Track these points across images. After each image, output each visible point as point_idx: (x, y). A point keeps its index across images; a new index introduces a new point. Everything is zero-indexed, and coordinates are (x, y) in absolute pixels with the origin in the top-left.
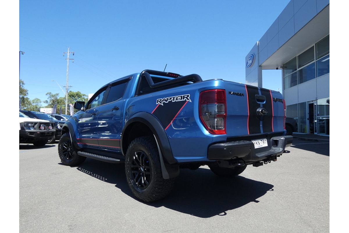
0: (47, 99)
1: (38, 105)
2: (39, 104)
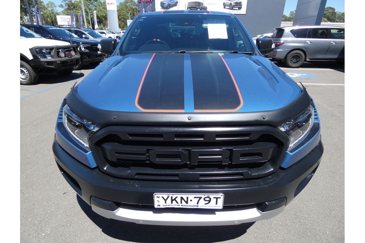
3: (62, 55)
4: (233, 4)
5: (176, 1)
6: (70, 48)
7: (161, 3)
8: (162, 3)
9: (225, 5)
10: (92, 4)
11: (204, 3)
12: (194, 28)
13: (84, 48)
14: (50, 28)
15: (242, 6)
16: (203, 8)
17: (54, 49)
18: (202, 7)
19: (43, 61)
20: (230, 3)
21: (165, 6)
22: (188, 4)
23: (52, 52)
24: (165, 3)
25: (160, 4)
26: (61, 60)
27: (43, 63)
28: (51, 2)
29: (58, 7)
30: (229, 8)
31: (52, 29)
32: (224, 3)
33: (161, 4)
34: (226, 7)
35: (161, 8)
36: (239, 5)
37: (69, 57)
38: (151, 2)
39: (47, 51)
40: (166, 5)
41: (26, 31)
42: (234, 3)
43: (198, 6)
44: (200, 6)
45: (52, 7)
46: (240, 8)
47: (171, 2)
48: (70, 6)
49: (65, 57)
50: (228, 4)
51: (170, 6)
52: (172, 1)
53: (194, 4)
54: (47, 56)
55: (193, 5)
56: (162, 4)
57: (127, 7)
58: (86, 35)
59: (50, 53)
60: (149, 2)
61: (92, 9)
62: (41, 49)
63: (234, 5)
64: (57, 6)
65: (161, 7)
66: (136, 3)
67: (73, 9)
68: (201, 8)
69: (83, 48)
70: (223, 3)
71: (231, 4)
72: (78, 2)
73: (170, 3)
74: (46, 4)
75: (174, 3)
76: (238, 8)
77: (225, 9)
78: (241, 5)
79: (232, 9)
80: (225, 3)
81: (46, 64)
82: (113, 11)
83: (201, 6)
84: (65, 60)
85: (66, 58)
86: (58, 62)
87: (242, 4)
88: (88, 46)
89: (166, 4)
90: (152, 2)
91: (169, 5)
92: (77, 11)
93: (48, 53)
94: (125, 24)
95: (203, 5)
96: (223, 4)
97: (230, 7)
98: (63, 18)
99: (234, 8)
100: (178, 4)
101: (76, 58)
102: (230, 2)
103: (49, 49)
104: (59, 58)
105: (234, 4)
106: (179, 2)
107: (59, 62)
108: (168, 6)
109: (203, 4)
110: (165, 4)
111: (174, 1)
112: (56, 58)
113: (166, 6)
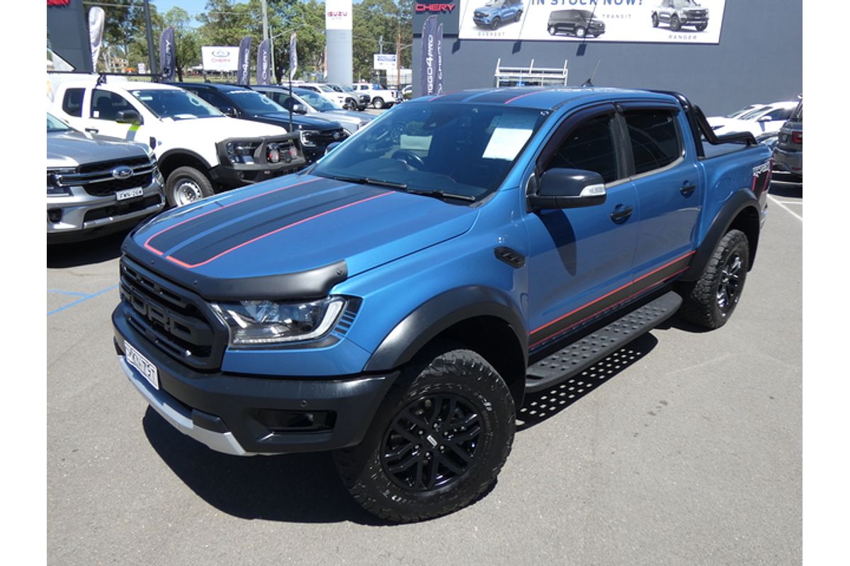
0: (203, 11)
1: (182, 27)
2: (184, 24)
3: (275, 156)
4: (681, 15)
5: (516, 9)
6: (287, 141)
7: (476, 13)
8: (478, 14)
9: (656, 19)
10: (280, 11)
11: (595, 14)
12: (564, 79)
13: (307, 139)
14: (232, 92)
15: (709, 22)
16: (593, 26)
17: (262, 144)
18: (589, 24)
19: (239, 171)
20: (672, 13)
21: (486, 21)
22: (551, 16)
23: (256, 151)
24: (486, 13)
25: (473, 15)
26: (273, 168)
27: (238, 173)
28: (178, 9)
29: (195, 19)
30: (668, 25)
31: (236, 94)
32: (655, 13)
33: (476, 16)
34: (661, 24)
35: (475, 28)
36: (699, 18)
37: (286, 162)
38: (448, 12)
39: (247, 148)
40: (488, 18)
41: (193, 100)
42: (686, 13)
43: (578, 20)
44: (585, 20)
45: (180, 20)
46: (701, 28)
47: (503, 11)
48: (224, 16)
49: (279, 161)
50: (668, 16)
51: (498, 22)
52: (507, 10)
53: (567, 16)
54: (245, 158)
55: (566, 19)
56: (480, 20)
57: (371, 17)
58: (300, 105)
59: (252, 153)
60: (445, 12)
61: (279, 24)
62: (235, 143)
63: (682, 19)
64: (191, 19)
65: (475, 25)
66: (395, 6)
67: (232, 25)
68: (586, 27)
69: (304, 139)
70: (652, 14)
71: (675, 15)
72: (245, 8)
73: (500, 14)
74: (166, 13)
75: (512, 13)
76: (697, 26)
77: (656, 29)
78: (706, 20)
79: (679, 29)
80: (658, 13)
81: (242, 176)
82: (341, 33)
83: (588, 22)
84: (279, 167)
85: (281, 163)
86: (266, 172)
87: (707, 16)
88: (316, 133)
89: (490, 15)
90: (450, 12)
91: (497, 19)
92: (241, 31)
93: (248, 152)
94: (360, 60)
95: (593, 19)
96: (653, 17)
97: (671, 23)
98: (218, 53)
99: (683, 27)
100: (523, 15)
101: (299, 164)
102: (671, 11)
103: (251, 144)
104: (270, 164)
105: (685, 17)
106: (525, 11)
107: (269, 172)
108: (494, 22)
109: (592, 16)
110: (487, 16)
111: (512, 8)
112: (264, 163)
113: (488, 21)
